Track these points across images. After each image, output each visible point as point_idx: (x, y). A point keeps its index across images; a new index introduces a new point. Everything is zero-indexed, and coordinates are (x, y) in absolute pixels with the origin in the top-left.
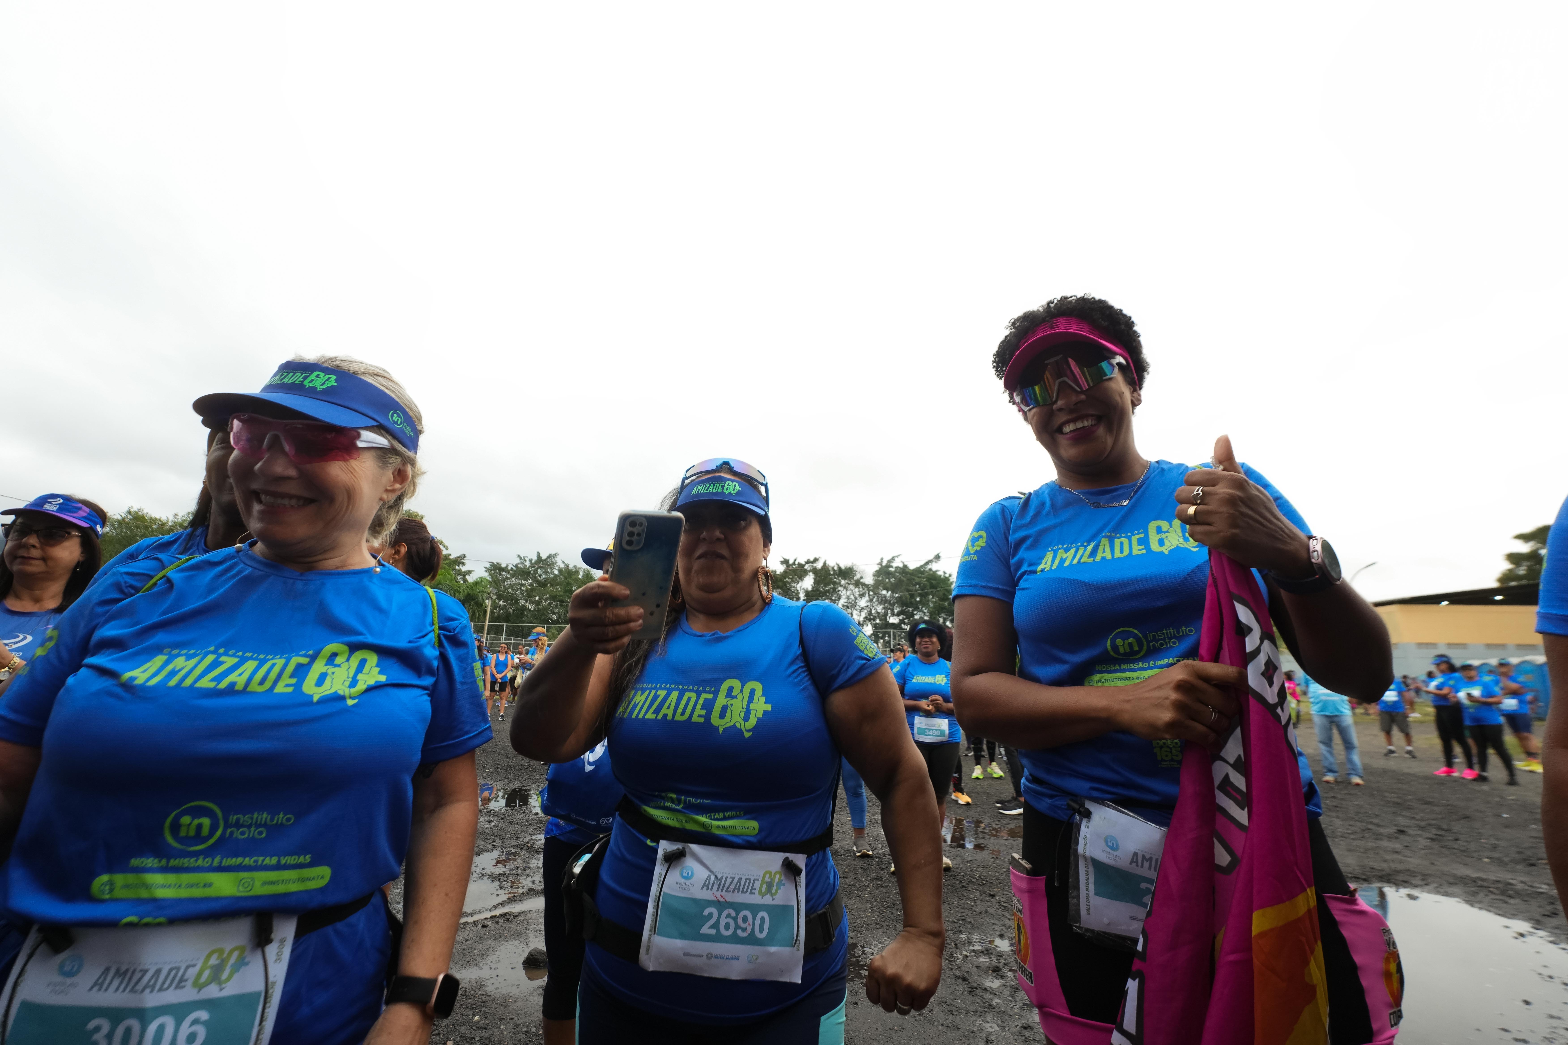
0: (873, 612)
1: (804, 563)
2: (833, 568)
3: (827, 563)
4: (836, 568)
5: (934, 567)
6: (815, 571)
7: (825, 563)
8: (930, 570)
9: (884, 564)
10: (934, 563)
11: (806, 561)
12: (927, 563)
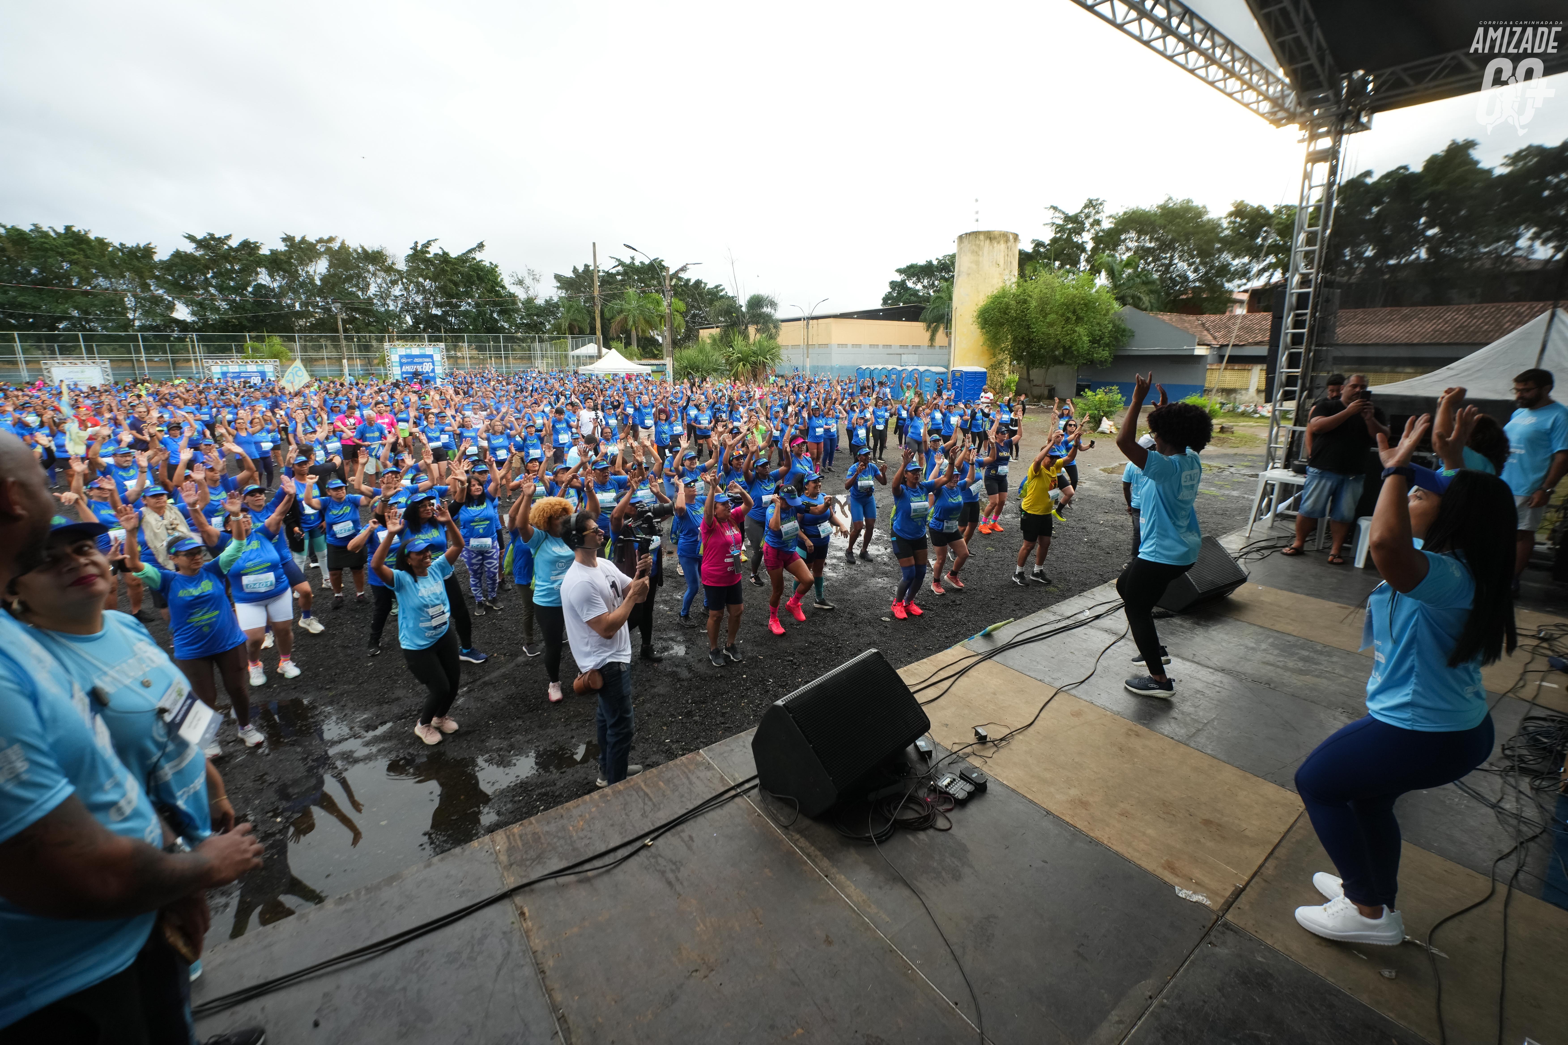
0: (411, 301)
1: (315, 242)
2: (356, 251)
4: (360, 250)
5: (478, 256)
6: (330, 252)
8: (474, 259)
9: (418, 248)
10: (477, 252)
11: (317, 239)
12: (470, 251)
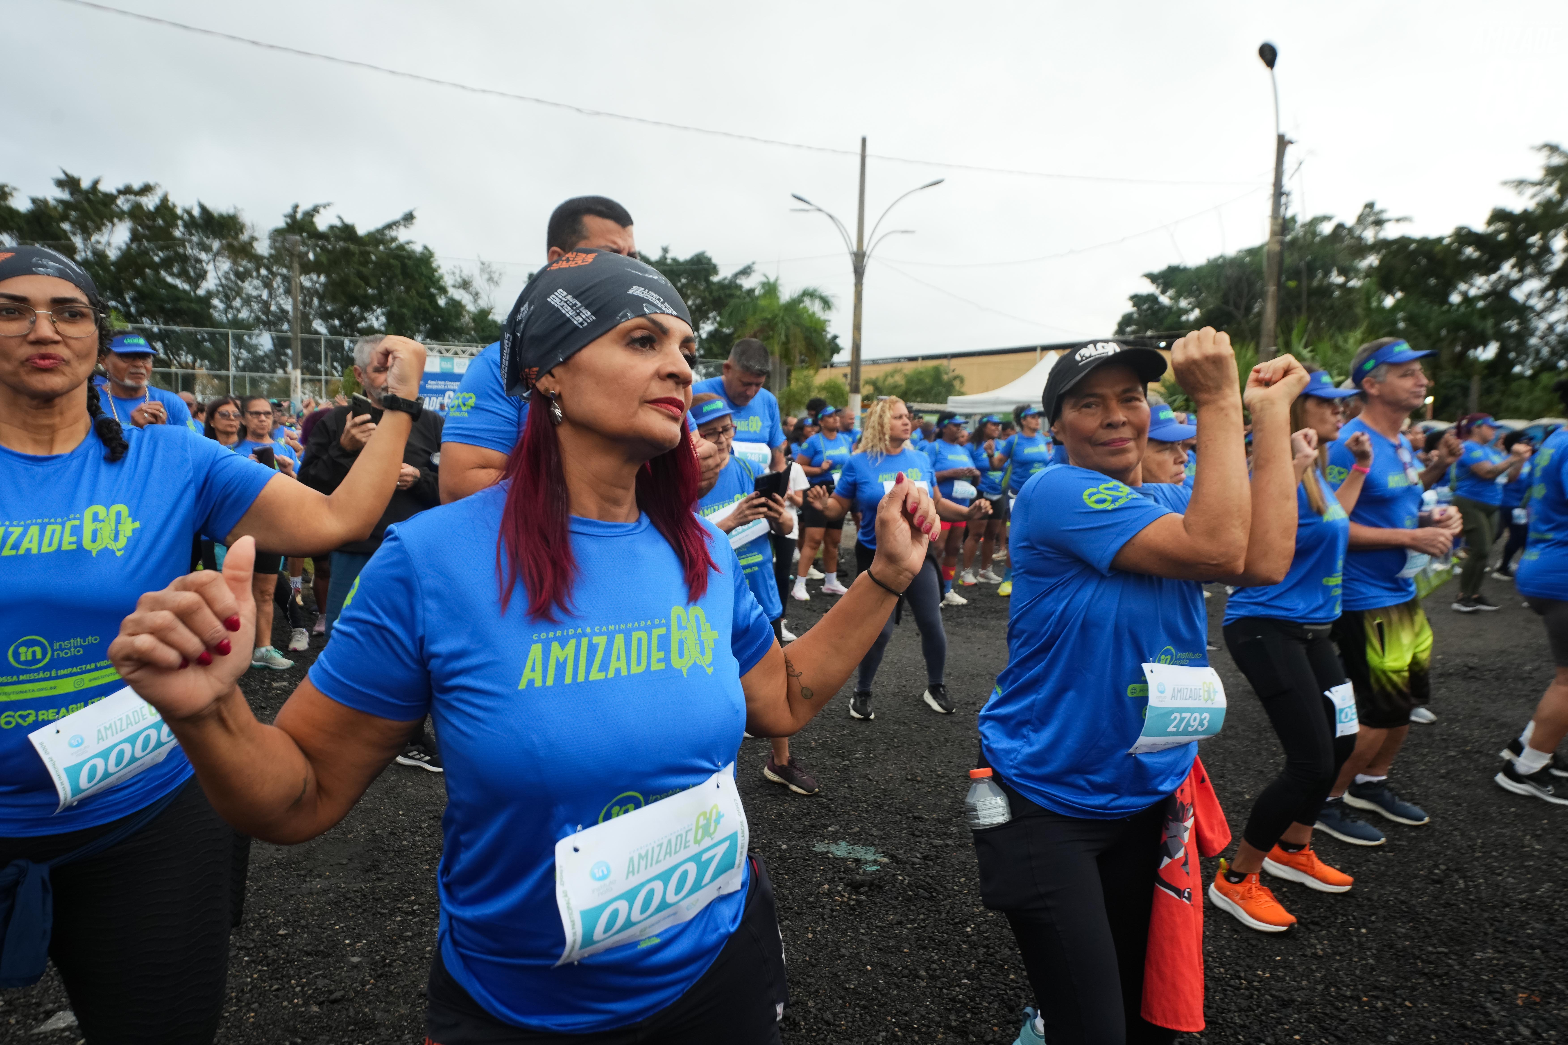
0: (273, 308)
1: (114, 192)
2: (189, 213)
3: (172, 199)
4: (196, 212)
5: (402, 235)
6: (136, 214)
7: (165, 200)
8: (394, 239)
9: (299, 216)
10: (402, 228)
11: (121, 187)
12: (389, 226)
